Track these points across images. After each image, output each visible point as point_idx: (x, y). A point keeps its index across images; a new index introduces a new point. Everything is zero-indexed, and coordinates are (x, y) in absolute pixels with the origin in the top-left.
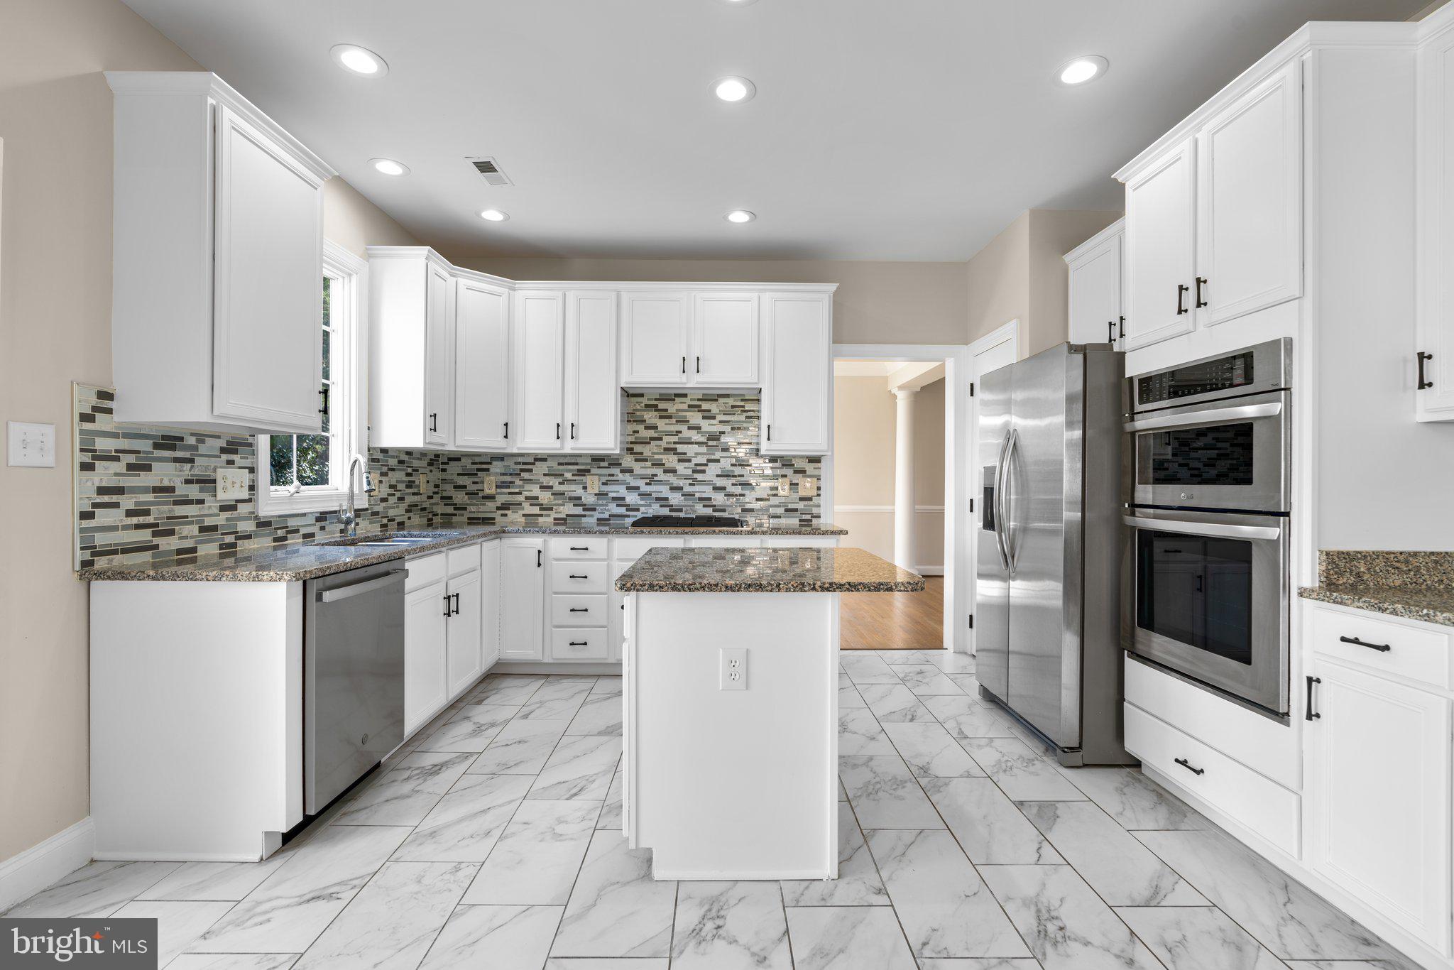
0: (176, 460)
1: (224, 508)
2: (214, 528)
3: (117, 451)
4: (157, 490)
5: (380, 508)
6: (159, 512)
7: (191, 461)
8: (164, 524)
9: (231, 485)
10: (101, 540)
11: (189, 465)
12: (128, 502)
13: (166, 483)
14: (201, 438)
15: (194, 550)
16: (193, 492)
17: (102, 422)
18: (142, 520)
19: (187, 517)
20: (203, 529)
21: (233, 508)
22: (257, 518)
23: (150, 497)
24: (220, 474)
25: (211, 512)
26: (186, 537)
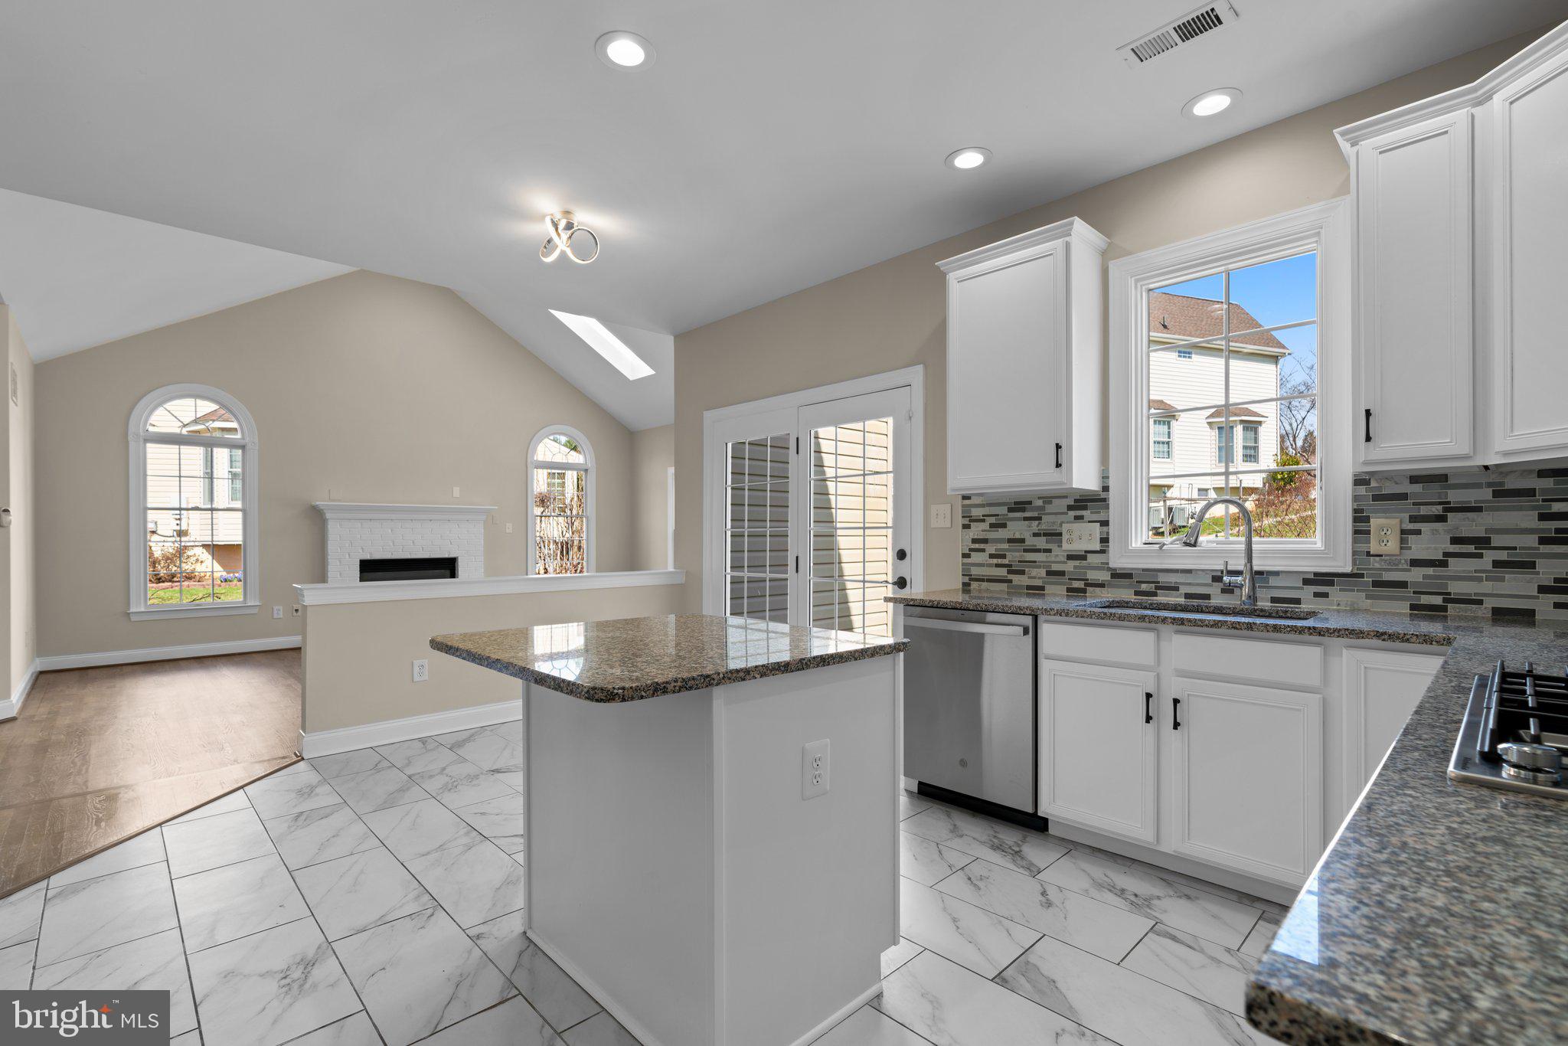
0: (1026, 519)
1: (1070, 557)
2: (1062, 573)
3: (983, 516)
4: (1010, 541)
6: (1013, 556)
7: (1039, 519)
8: (1017, 566)
10: (975, 571)
11: (1037, 522)
12: (991, 549)
13: (1017, 536)
14: (1048, 499)
15: (1042, 588)
16: (1041, 543)
18: (1000, 561)
19: (1035, 562)
20: (1049, 573)
21: (1083, 558)
22: (1109, 569)
23: (1006, 546)
24: (1065, 528)
25: (1058, 559)
26: (1035, 578)
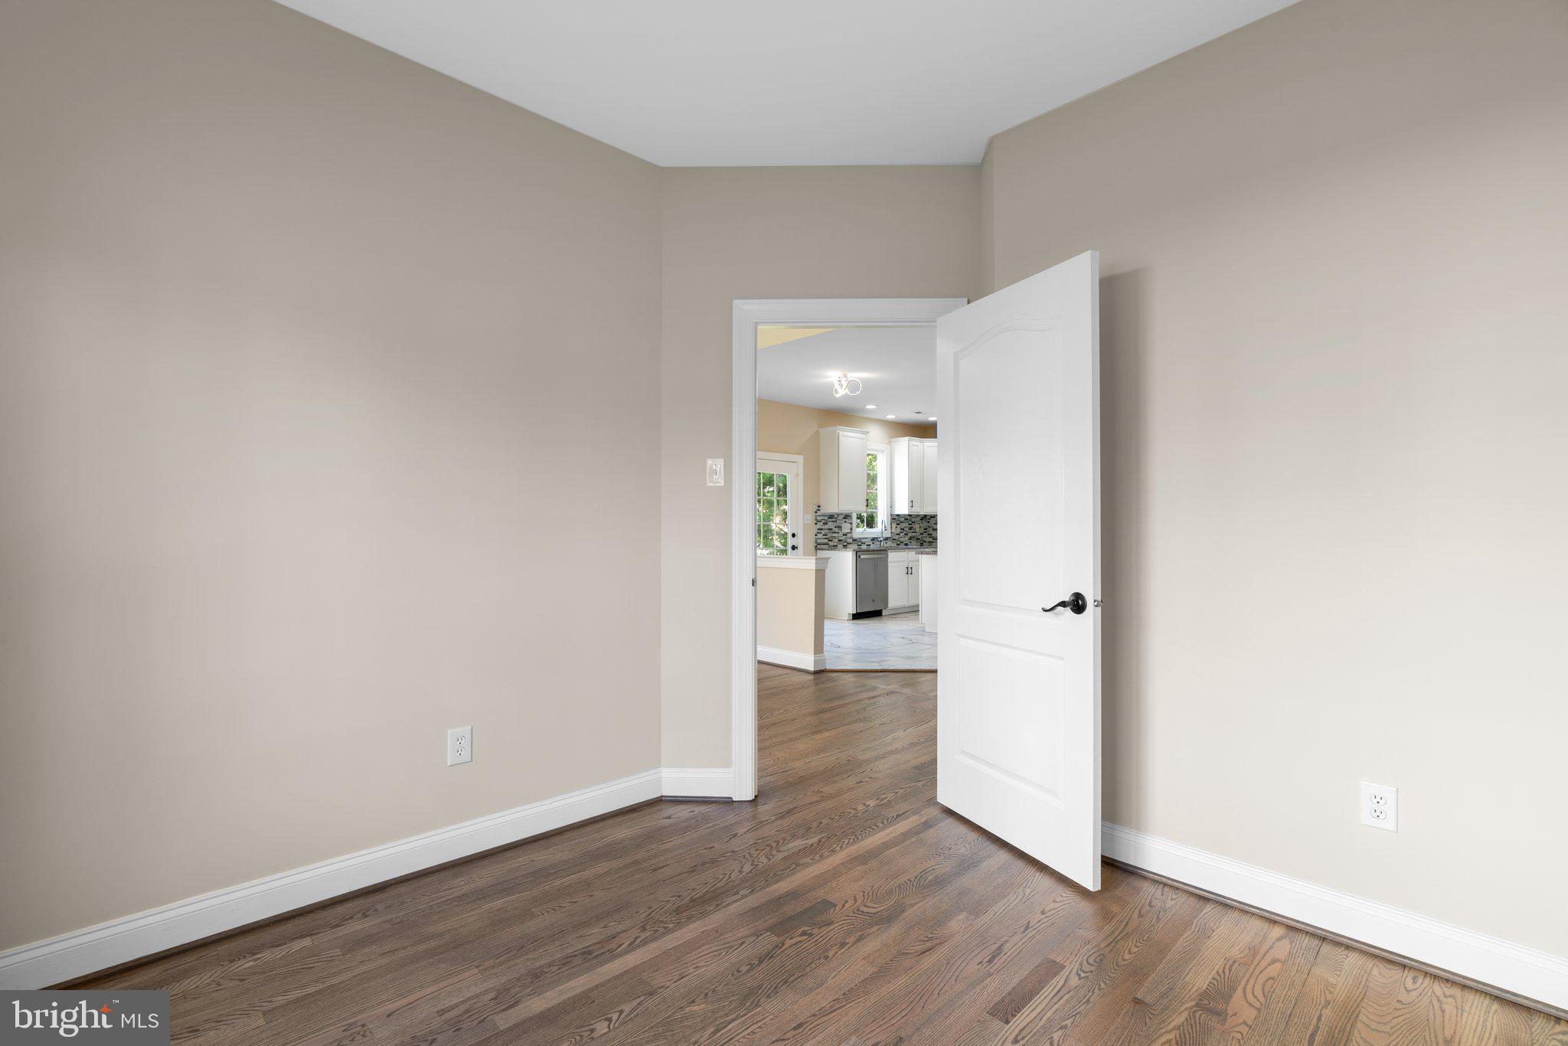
0: (834, 521)
2: (841, 540)
3: (821, 520)
4: (830, 529)
5: (896, 537)
6: (830, 535)
7: (837, 522)
8: (830, 538)
9: (846, 528)
10: (819, 541)
12: (823, 532)
13: (831, 527)
14: (838, 515)
15: (836, 544)
16: (836, 530)
17: (819, 513)
18: (826, 536)
19: (835, 536)
20: (838, 539)
22: (852, 538)
23: (827, 531)
24: (844, 525)
25: (840, 535)
26: (835, 541)
